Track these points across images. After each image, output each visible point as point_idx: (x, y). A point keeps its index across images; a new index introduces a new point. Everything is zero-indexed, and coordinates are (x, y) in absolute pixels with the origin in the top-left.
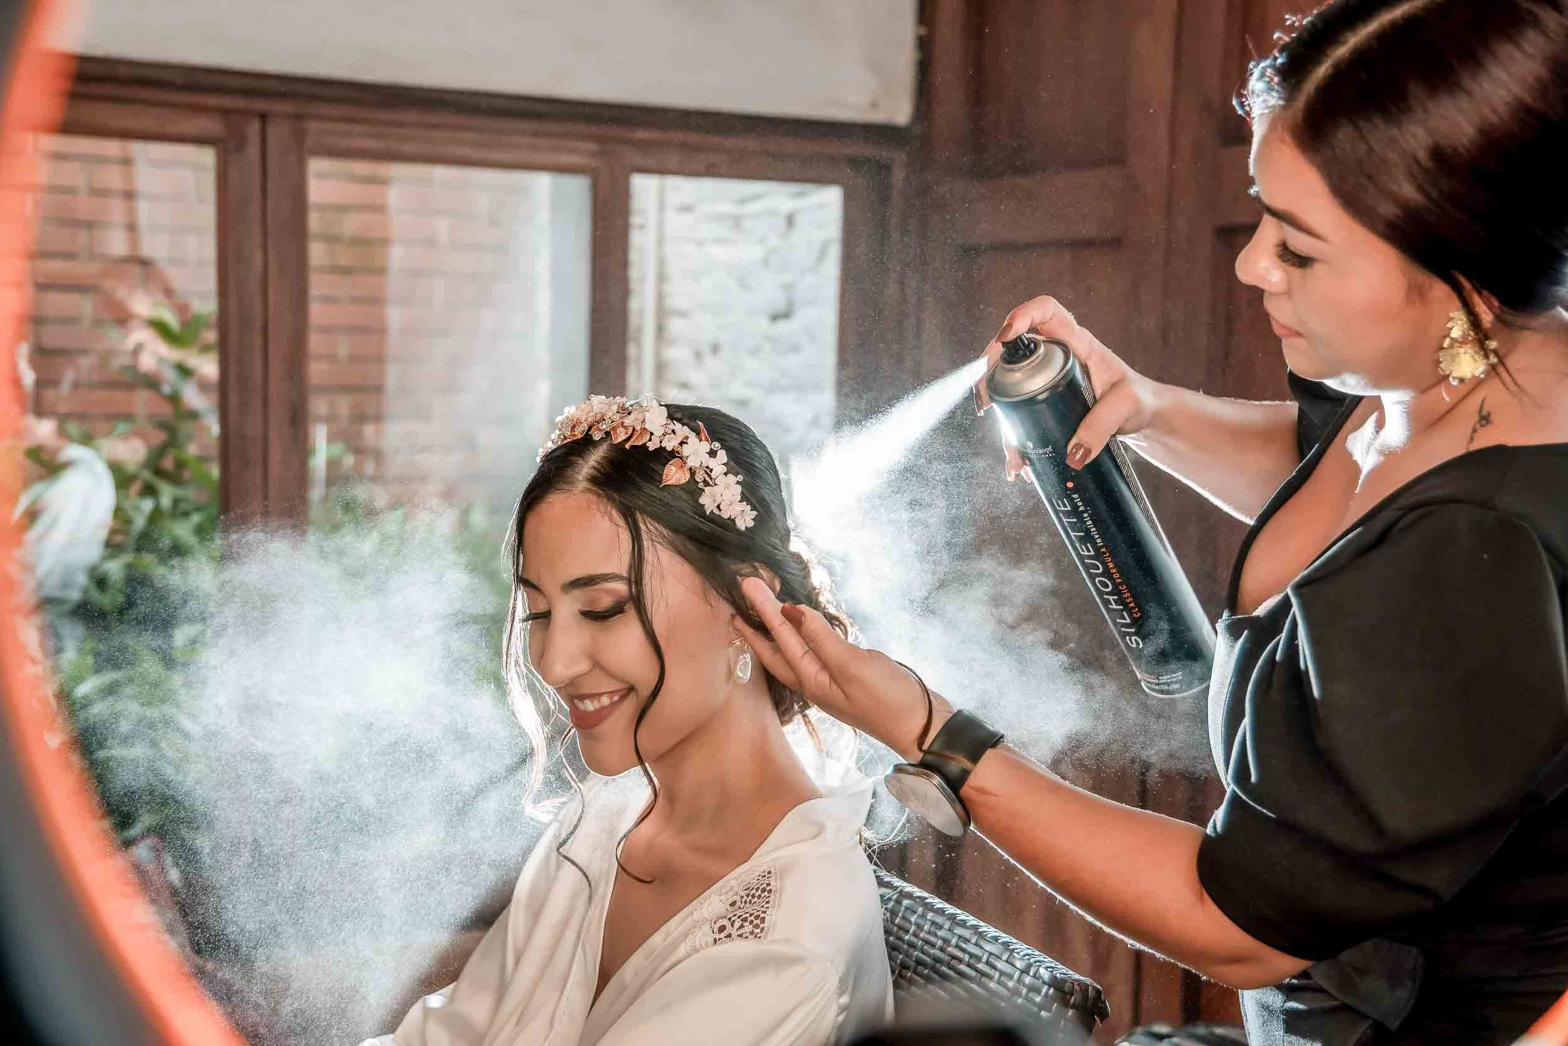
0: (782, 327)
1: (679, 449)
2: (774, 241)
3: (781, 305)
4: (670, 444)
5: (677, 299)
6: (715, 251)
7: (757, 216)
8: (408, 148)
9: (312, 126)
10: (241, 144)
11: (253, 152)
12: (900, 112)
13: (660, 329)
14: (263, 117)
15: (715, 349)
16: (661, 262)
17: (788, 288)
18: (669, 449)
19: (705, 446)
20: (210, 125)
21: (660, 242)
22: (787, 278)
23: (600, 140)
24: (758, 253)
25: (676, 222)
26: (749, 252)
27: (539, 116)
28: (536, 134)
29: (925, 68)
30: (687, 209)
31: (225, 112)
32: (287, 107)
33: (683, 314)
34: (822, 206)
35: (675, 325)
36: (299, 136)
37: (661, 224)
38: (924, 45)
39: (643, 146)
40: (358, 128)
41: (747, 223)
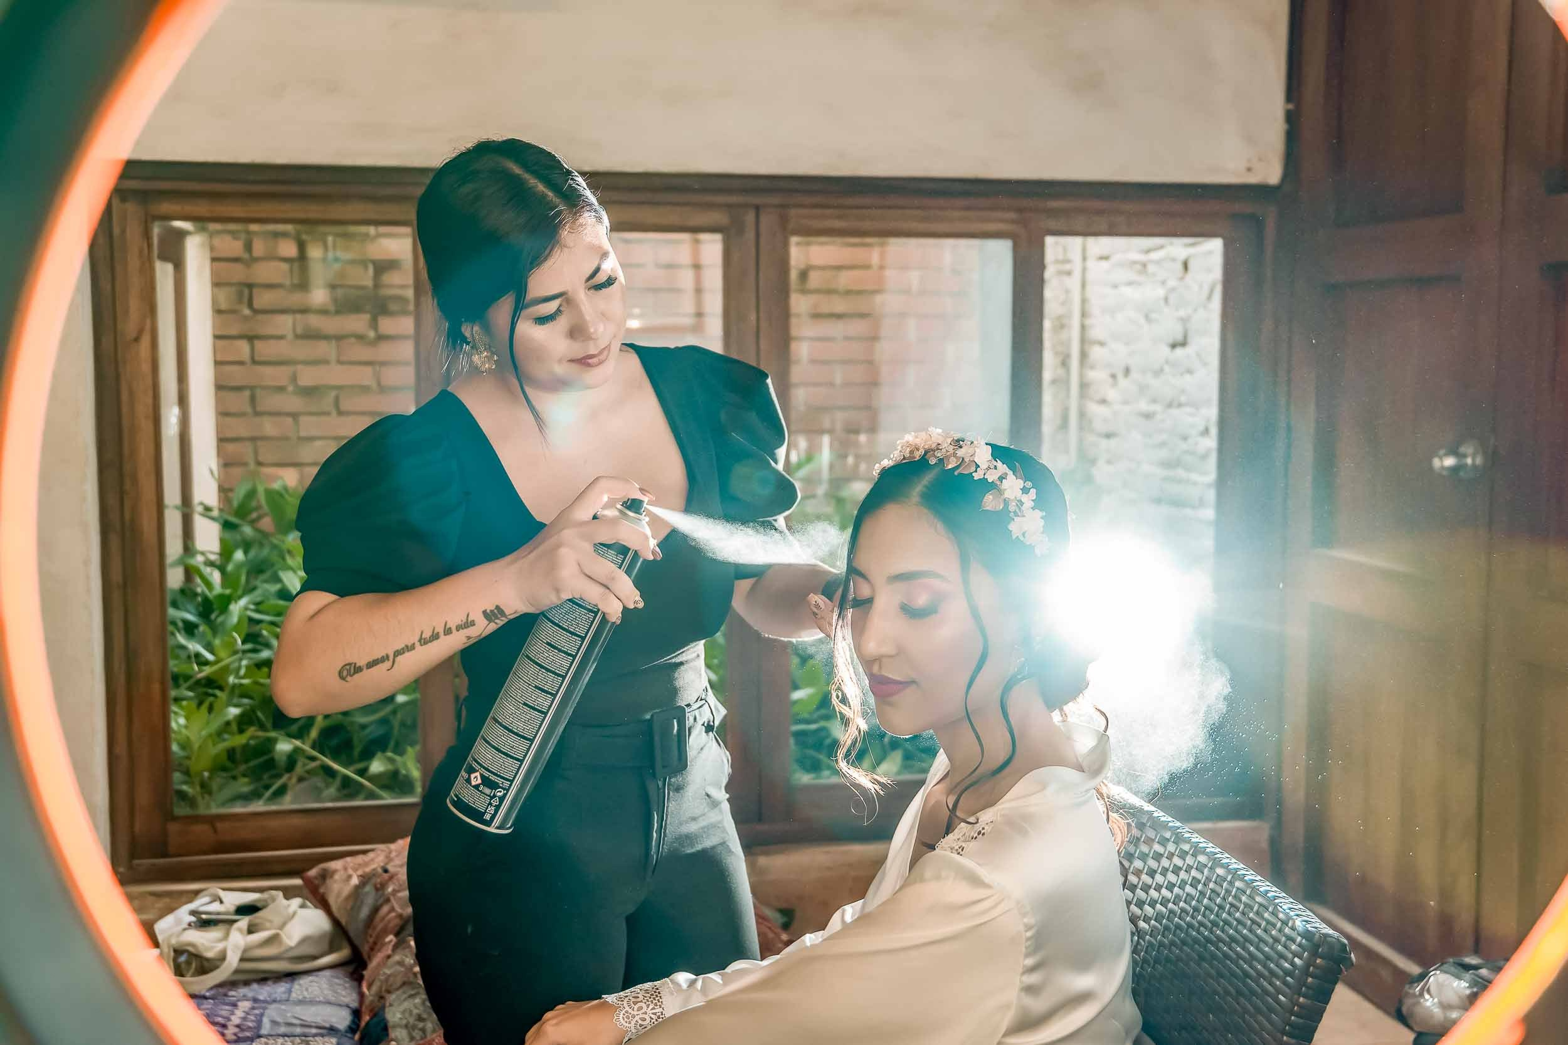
0: (1179, 351)
1: (998, 483)
2: (1172, 283)
3: (1179, 337)
4: (992, 477)
5: (1097, 332)
6: (1128, 291)
7: (1158, 262)
8: (867, 225)
9: (793, 212)
10: (741, 231)
11: (750, 235)
12: (1272, 173)
13: (1084, 355)
14: (757, 208)
15: (1127, 371)
16: (1084, 301)
17: (1184, 321)
18: (990, 480)
19: (1020, 483)
20: (718, 217)
21: (1083, 285)
22: (1182, 313)
23: (1020, 210)
24: (1161, 292)
25: (1096, 269)
26: (1153, 292)
27: (966, 194)
28: (968, 208)
29: (1293, 136)
30: (1104, 258)
31: (729, 206)
32: (775, 200)
33: (1102, 344)
34: (1210, 252)
35: (1096, 352)
36: (784, 220)
37: (1084, 270)
38: (1292, 119)
39: (1053, 213)
40: (828, 212)
41: (1151, 268)
